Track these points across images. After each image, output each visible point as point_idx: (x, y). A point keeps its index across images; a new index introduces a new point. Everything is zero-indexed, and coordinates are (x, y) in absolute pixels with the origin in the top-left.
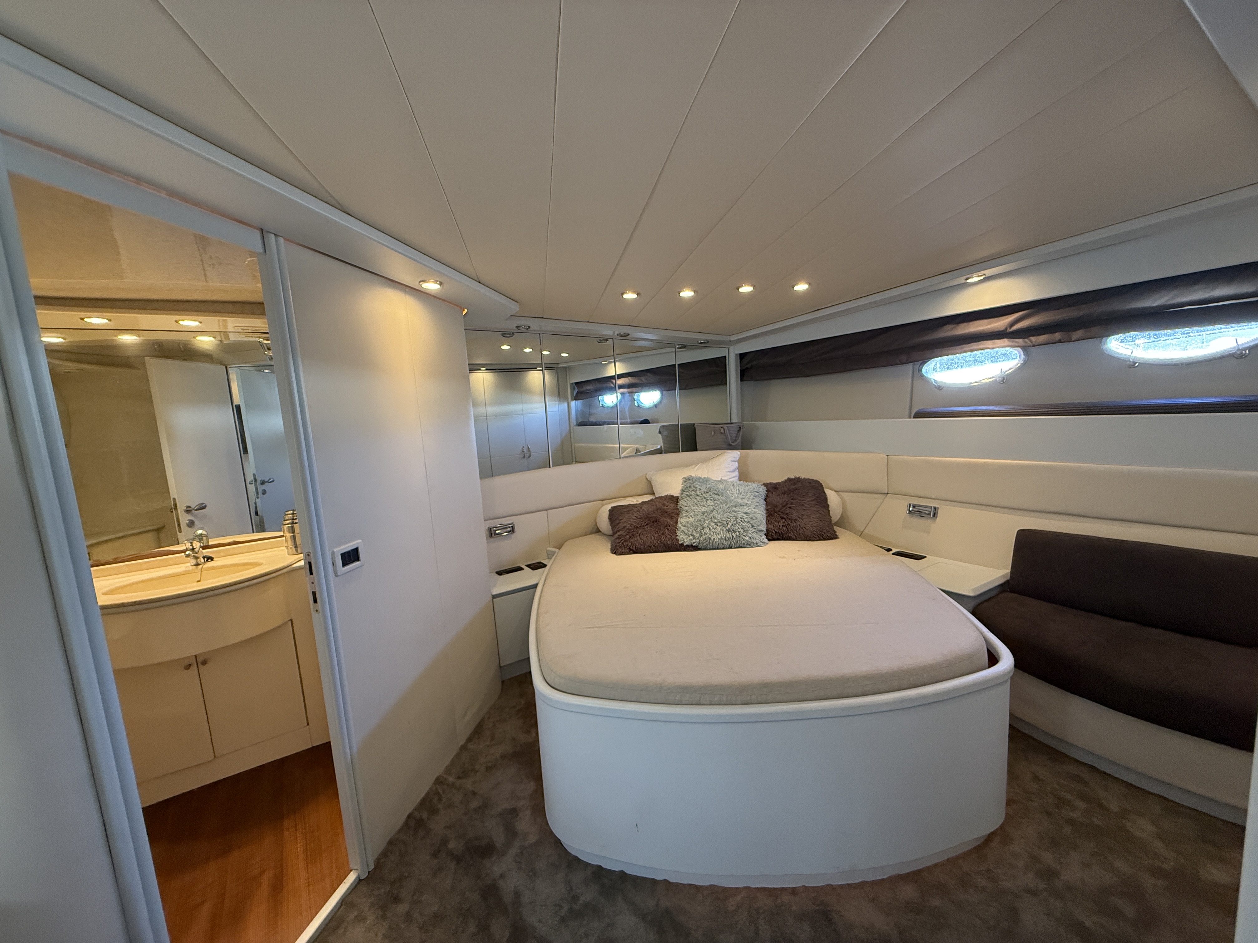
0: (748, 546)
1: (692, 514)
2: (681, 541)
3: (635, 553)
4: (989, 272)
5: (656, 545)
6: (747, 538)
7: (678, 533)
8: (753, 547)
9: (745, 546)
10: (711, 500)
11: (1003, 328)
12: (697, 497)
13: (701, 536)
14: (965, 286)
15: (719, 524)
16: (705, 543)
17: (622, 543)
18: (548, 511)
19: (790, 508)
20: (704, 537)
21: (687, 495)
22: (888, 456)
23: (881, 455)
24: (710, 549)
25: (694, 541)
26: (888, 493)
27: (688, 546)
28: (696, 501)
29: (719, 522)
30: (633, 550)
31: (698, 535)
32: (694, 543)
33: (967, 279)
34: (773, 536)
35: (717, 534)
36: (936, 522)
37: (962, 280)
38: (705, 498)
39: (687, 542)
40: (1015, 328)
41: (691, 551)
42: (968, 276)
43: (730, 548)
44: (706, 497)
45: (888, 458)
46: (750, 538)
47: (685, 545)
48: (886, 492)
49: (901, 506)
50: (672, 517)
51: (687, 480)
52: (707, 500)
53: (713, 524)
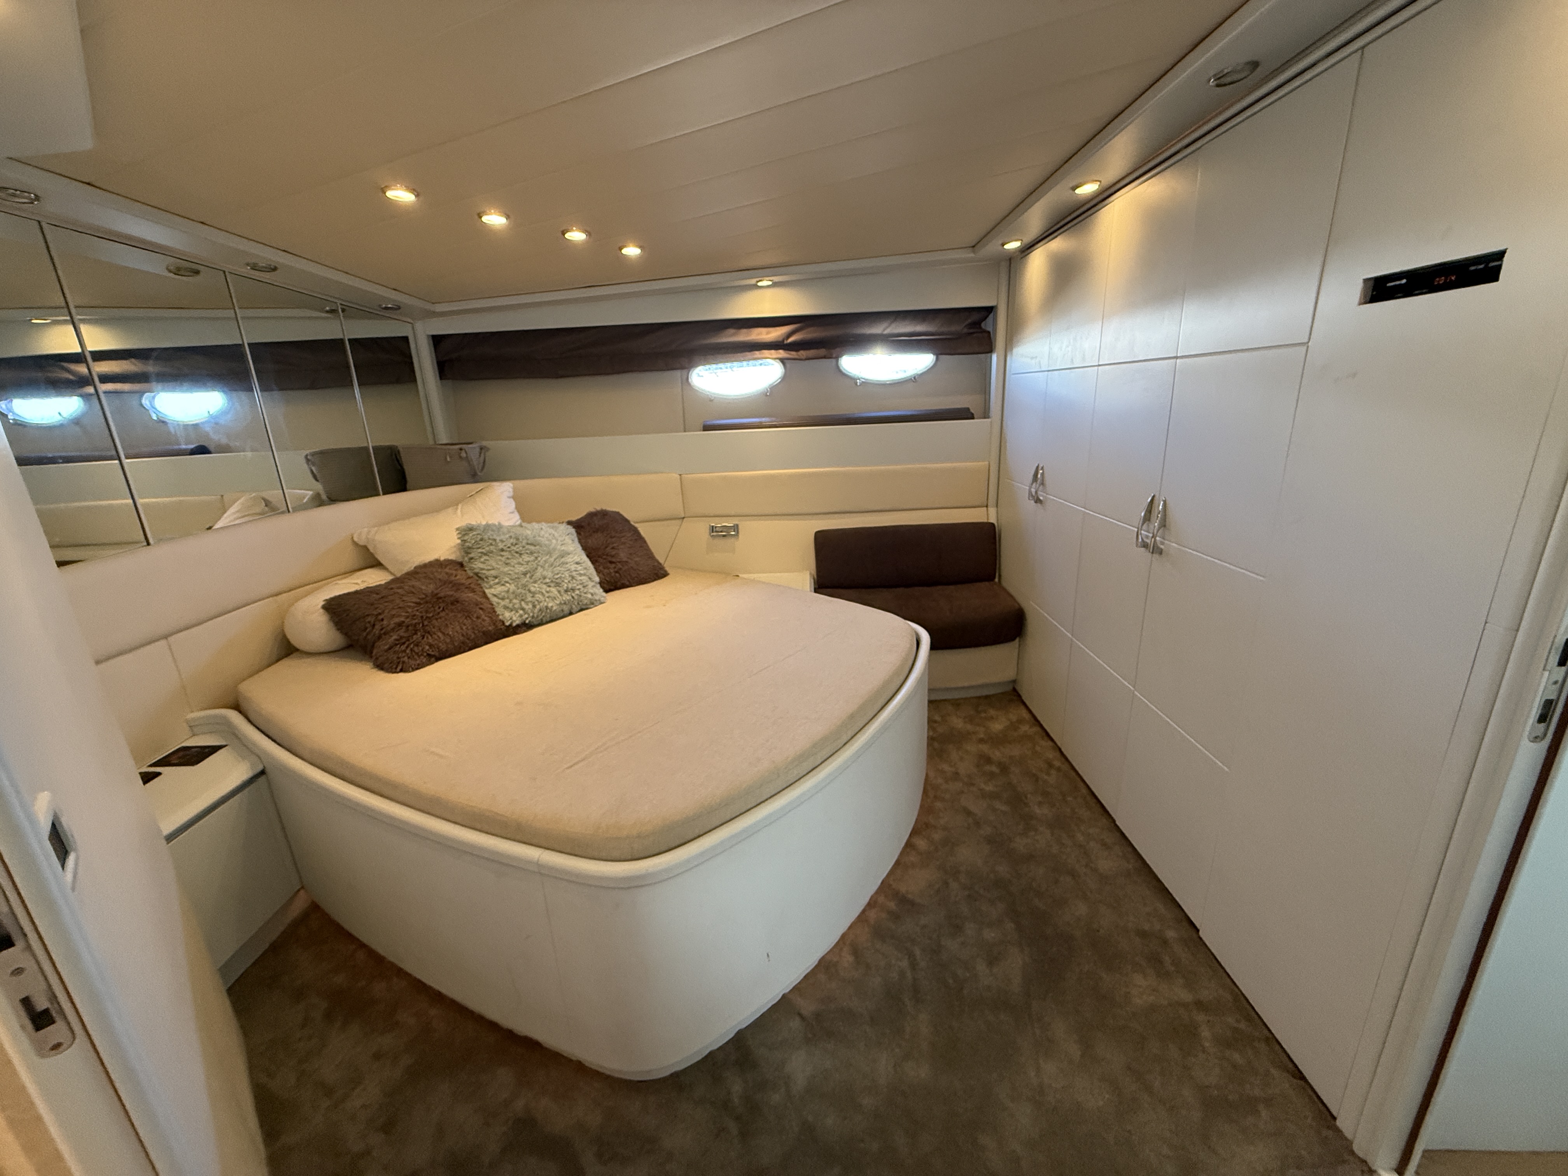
0: (592, 606)
1: (507, 579)
2: (508, 621)
3: (438, 659)
4: (776, 279)
5: (471, 638)
6: (589, 596)
7: (499, 610)
8: (596, 606)
9: (588, 607)
10: (527, 553)
11: (781, 339)
12: (502, 553)
13: (534, 606)
14: (756, 287)
15: (552, 585)
16: (541, 614)
17: (411, 650)
18: (169, 639)
19: (613, 548)
20: (538, 607)
21: (482, 553)
22: (680, 475)
23: (674, 475)
24: (547, 622)
25: (526, 616)
26: (684, 518)
27: (518, 626)
28: (503, 559)
29: (552, 582)
30: (434, 656)
31: (530, 606)
32: (527, 618)
33: (758, 282)
34: (610, 585)
35: (553, 601)
36: (740, 539)
37: (753, 281)
38: (517, 552)
39: (517, 621)
40: (791, 340)
41: (525, 631)
42: (760, 279)
43: (571, 614)
44: (518, 550)
45: (681, 479)
46: (592, 595)
47: (514, 624)
48: (683, 516)
49: (701, 529)
50: (473, 591)
51: (465, 532)
52: (521, 554)
53: (544, 586)
